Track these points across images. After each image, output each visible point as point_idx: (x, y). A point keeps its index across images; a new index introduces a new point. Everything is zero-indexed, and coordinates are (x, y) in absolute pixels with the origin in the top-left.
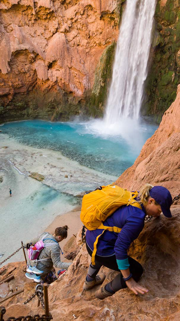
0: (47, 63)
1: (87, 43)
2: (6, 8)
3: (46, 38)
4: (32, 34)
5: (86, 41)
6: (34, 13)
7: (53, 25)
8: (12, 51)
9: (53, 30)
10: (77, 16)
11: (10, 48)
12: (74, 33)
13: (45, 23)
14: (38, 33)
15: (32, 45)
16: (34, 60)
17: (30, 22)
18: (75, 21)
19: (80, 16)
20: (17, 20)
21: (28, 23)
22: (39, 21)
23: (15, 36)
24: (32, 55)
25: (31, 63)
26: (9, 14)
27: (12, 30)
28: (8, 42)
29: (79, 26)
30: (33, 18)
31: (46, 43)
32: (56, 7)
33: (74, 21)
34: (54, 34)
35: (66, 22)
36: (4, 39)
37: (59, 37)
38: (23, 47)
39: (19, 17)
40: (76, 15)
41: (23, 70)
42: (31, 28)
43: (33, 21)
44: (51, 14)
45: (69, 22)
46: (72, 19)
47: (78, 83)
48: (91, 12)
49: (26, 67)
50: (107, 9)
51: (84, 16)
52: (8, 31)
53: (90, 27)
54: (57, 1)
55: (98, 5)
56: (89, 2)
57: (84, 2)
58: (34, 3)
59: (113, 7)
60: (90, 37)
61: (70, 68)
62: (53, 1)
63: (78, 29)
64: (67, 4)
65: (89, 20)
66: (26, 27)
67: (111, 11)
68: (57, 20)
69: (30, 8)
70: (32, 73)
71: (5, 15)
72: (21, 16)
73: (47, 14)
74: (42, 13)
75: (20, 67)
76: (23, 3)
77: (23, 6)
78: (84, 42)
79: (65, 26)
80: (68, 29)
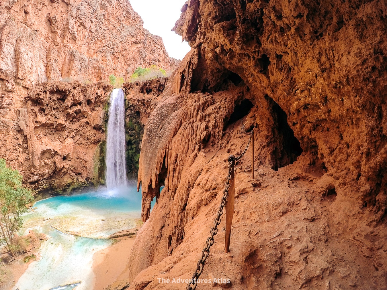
0: (62, 157)
2: (38, 126)
3: (61, 141)
4: (53, 139)
5: (86, 141)
6: (54, 128)
7: (65, 133)
8: (41, 151)
9: (65, 136)
11: (40, 149)
12: (78, 137)
13: (60, 133)
14: (57, 138)
15: (53, 146)
16: (54, 155)
19: (82, 128)
20: (44, 131)
21: (50, 133)
22: (57, 132)
23: (43, 141)
24: (53, 153)
25: (52, 157)
26: (39, 129)
27: (41, 138)
28: (39, 145)
29: (81, 133)
30: (54, 130)
31: (61, 144)
32: (68, 123)
33: (78, 130)
34: (66, 138)
35: (73, 131)
36: (36, 144)
37: (69, 140)
38: (48, 148)
40: (79, 127)
41: (47, 162)
42: (52, 136)
43: (53, 132)
44: (64, 128)
45: (75, 131)
46: (77, 129)
47: (83, 167)
48: (87, 125)
50: (98, 123)
51: (84, 127)
52: (39, 139)
53: (88, 133)
54: (68, 120)
55: (92, 121)
56: (87, 120)
57: (84, 120)
58: (55, 122)
59: (101, 122)
60: (88, 139)
61: (77, 158)
62: (66, 120)
63: (80, 135)
64: (74, 122)
65: (87, 130)
66: (49, 135)
67: (100, 124)
68: (68, 130)
69: (52, 124)
70: (52, 164)
71: (37, 129)
72: (46, 129)
73: (62, 127)
74: (59, 127)
75: (45, 161)
76: (48, 122)
77: (48, 124)
78: (84, 142)
79: (72, 134)
80: (74, 135)
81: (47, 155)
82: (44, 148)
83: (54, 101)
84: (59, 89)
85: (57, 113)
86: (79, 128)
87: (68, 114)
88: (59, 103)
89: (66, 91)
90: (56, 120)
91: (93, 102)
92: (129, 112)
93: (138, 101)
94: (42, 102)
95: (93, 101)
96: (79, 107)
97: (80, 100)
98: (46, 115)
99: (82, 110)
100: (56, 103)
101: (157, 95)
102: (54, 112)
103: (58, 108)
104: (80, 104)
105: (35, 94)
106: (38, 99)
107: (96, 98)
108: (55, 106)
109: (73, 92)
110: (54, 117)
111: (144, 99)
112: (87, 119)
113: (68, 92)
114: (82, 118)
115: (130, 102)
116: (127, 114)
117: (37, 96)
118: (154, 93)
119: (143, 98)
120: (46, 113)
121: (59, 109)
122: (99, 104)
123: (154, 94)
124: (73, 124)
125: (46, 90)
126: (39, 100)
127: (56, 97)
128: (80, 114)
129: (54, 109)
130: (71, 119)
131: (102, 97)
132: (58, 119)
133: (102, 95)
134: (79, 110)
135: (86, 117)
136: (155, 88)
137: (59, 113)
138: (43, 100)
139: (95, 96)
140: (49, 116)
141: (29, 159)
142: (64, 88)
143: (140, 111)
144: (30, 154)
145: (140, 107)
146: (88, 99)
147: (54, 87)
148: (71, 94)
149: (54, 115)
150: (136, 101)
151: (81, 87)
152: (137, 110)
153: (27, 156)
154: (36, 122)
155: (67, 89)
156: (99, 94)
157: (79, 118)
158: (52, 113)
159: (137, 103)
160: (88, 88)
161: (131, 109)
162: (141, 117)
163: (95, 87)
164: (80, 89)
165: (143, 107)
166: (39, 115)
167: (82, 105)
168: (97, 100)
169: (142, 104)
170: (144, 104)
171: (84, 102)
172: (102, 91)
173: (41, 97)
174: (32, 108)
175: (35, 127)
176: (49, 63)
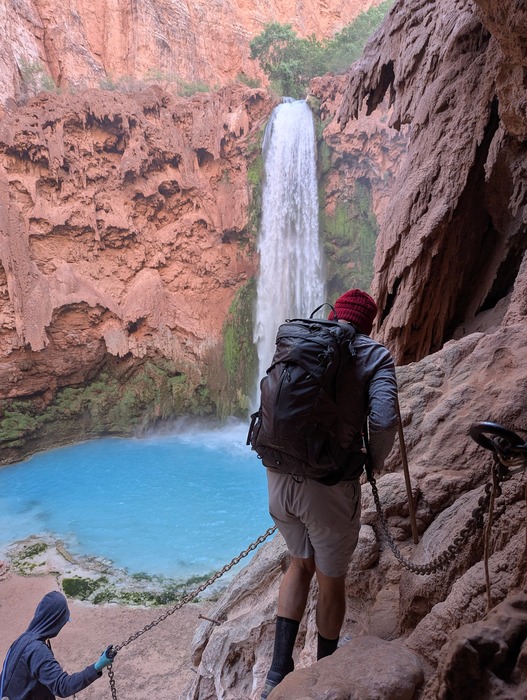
0: (125, 324)
1: (203, 283)
2: (42, 232)
3: (122, 280)
4: (95, 274)
5: (200, 280)
6: (97, 238)
7: (134, 256)
8: (55, 307)
9: (135, 265)
10: (180, 238)
11: (49, 301)
12: (176, 267)
13: (119, 254)
14: (108, 271)
15: (96, 294)
16: (100, 320)
17: (91, 254)
18: (177, 248)
19: (185, 240)
20: (64, 251)
21: (85, 255)
22: (109, 250)
23: (60, 279)
24: (97, 312)
25: (94, 325)
26: (47, 241)
27: (53, 270)
28: (45, 290)
29: (185, 256)
30: (96, 246)
31: (124, 287)
32: (140, 226)
33: (174, 247)
34: (137, 271)
35: (161, 250)
36: (38, 286)
37: (147, 277)
38: (77, 298)
39: (68, 247)
40: (177, 237)
41: (77, 340)
42: (94, 264)
43: (96, 252)
44: (129, 239)
45: (166, 250)
46: (171, 244)
48: (203, 232)
49: (84, 334)
50: (234, 224)
51: (195, 238)
52: (47, 271)
53: (205, 256)
54: (141, 216)
55: (216, 219)
56: (200, 215)
57: (191, 216)
58: (98, 221)
59: (243, 221)
60: (207, 274)
61: (172, 330)
62: (134, 217)
63: (183, 261)
64: (160, 221)
65: (203, 245)
66: (83, 262)
67: (241, 228)
68: (142, 247)
69: (87, 229)
70: (95, 345)
71: (40, 244)
72: (71, 244)
73: (124, 239)
74: (113, 237)
75: (70, 335)
76: (75, 222)
77: (75, 228)
78: (196, 281)
79: (158, 257)
80: (164, 261)
81: (75, 318)
82: (63, 298)
83: (87, 154)
84: (97, 115)
85: (101, 194)
86: (179, 242)
87: (139, 196)
88: (106, 161)
90: (102, 215)
91: (217, 156)
92: (334, 180)
93: (364, 137)
94: (43, 157)
95: (213, 153)
96: (170, 175)
97: (172, 150)
98: (66, 199)
99: (181, 184)
100: (95, 162)
102: (90, 192)
103: (101, 179)
104: (175, 162)
105: (13, 134)
106: (29, 149)
107: (223, 142)
108: (93, 173)
109: (145, 126)
110: (93, 207)
111: (383, 130)
112: (200, 211)
113: (126, 124)
114: (185, 207)
115: (337, 148)
116: (329, 191)
117: (22, 139)
119: (381, 125)
120: (63, 194)
121: (109, 181)
122: (237, 161)
124: (158, 227)
125: (52, 119)
126: (33, 151)
127: (90, 140)
128: (178, 196)
129: (90, 181)
130: (150, 212)
131: (243, 139)
132: (107, 212)
133: (242, 132)
134: (174, 182)
135: (198, 207)
137: (109, 193)
138: (45, 153)
139: (222, 134)
140: (76, 205)
141: (15, 329)
142: (113, 112)
143: (371, 176)
144: (17, 316)
145: (371, 162)
146: (200, 146)
147: (79, 108)
148: (138, 131)
149: (93, 199)
150: (355, 140)
151: (171, 107)
152: (360, 174)
153: (8, 320)
154: (33, 220)
155: (123, 115)
156: (232, 129)
157: (176, 211)
158: (83, 194)
159: (359, 146)
160: (195, 111)
161: (342, 173)
162: (376, 196)
163: (217, 103)
164: (168, 115)
165: (380, 160)
166: (38, 200)
167: (180, 166)
168: (228, 149)
169: (375, 150)
170: (385, 150)
171: (188, 157)
172: (240, 116)
173: (36, 141)
174: (12, 177)
175: (31, 236)
176: (51, 26)
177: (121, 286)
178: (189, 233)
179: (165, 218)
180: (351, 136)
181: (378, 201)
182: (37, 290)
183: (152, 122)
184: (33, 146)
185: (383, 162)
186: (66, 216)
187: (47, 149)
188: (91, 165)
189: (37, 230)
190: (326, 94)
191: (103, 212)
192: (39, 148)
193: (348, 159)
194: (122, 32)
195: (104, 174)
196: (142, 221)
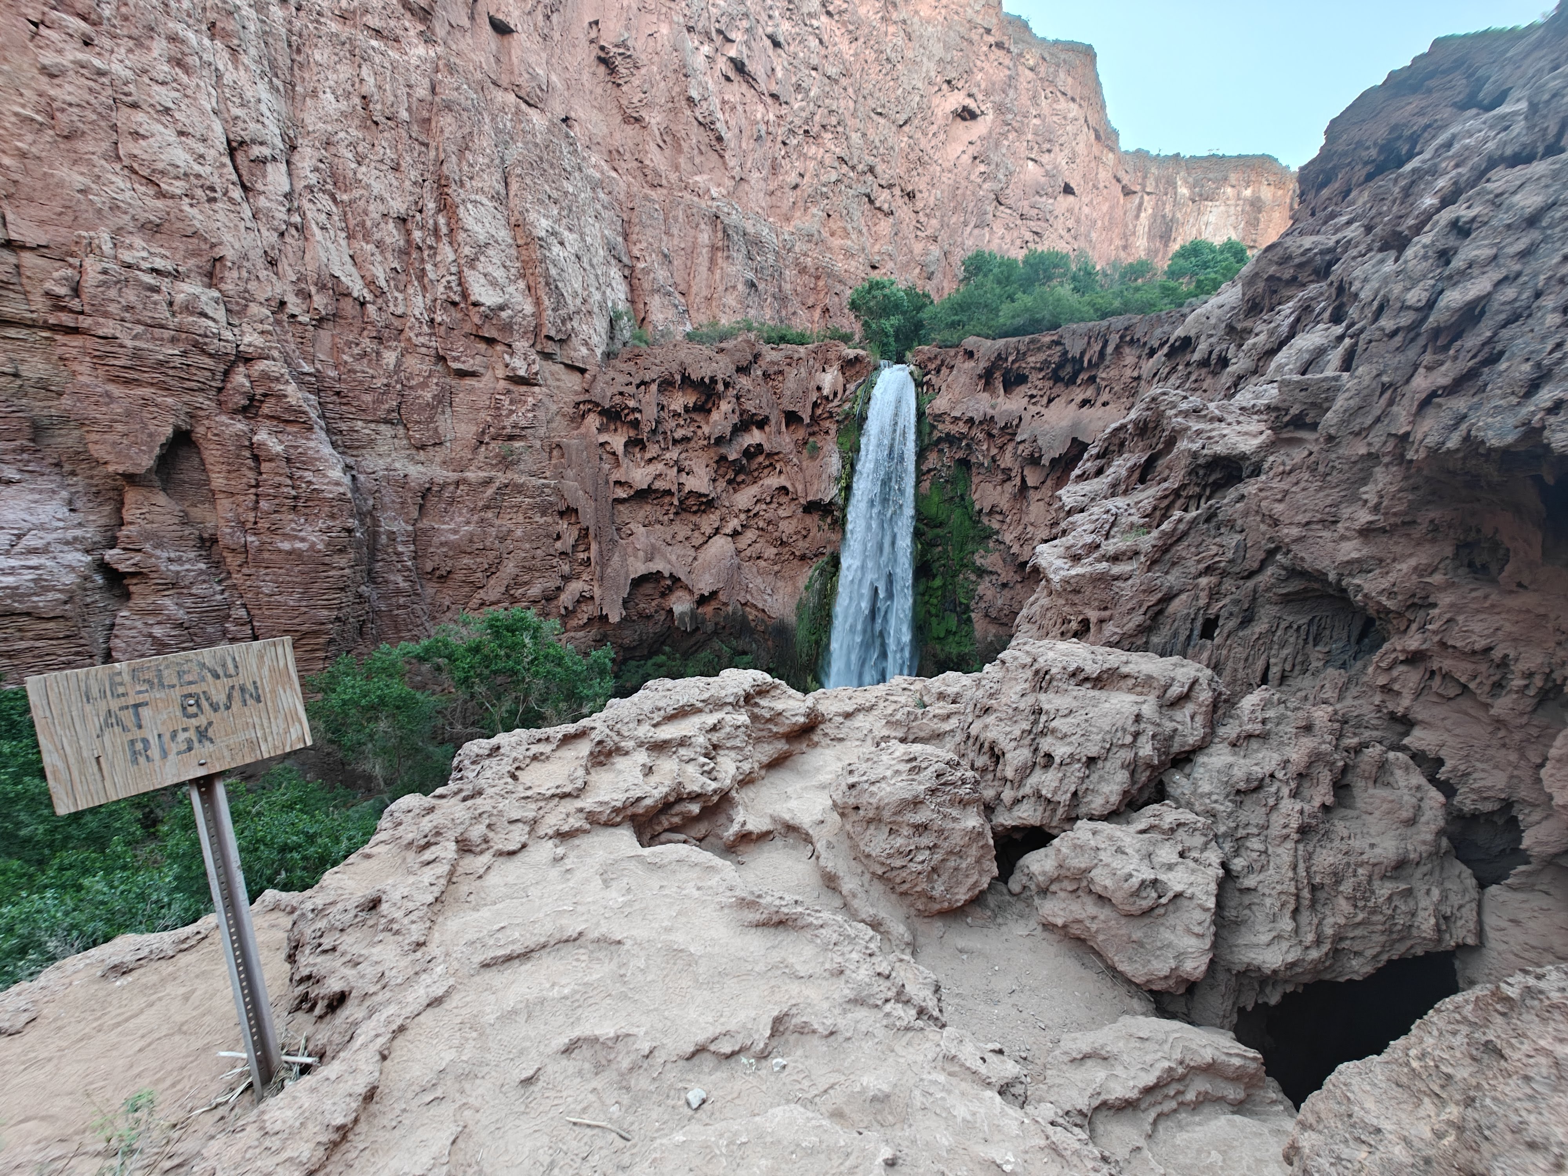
0: (696, 596)
1: (777, 554)
2: (624, 496)
3: (694, 547)
4: (669, 540)
5: (774, 551)
6: (676, 502)
7: (709, 522)
8: (632, 577)
9: (709, 531)
10: (758, 505)
11: (627, 571)
12: (750, 535)
13: (694, 519)
14: (680, 537)
15: (670, 562)
16: (670, 590)
17: (666, 518)
18: (755, 515)
19: (764, 507)
20: (641, 514)
21: (661, 519)
22: (684, 515)
23: (637, 546)
24: (669, 582)
25: (663, 595)
26: (628, 506)
27: (631, 535)
28: (624, 558)
29: (761, 524)
30: (673, 510)
31: (694, 555)
32: (719, 490)
33: (751, 514)
34: (710, 538)
35: (737, 517)
36: (617, 554)
37: (720, 545)
38: (654, 567)
39: (647, 510)
40: (755, 503)
41: (647, 611)
42: (668, 529)
43: (672, 516)
44: (706, 504)
45: (743, 516)
46: (749, 511)
48: (784, 499)
49: (653, 605)
50: (820, 496)
51: (774, 506)
52: (625, 536)
53: (783, 525)
54: (721, 480)
55: (800, 488)
56: (782, 481)
57: (773, 481)
58: (678, 484)
59: (831, 493)
60: (783, 543)
61: (741, 606)
62: (714, 480)
63: (758, 529)
64: (739, 484)
65: (782, 513)
66: (658, 527)
67: (827, 500)
68: (718, 513)
69: (669, 493)
70: (662, 616)
71: (621, 508)
72: (648, 508)
73: (702, 503)
74: (691, 501)
75: (642, 605)
76: (658, 485)
77: (657, 491)
78: (771, 552)
79: (734, 524)
80: (739, 529)
81: (648, 588)
82: (639, 568)
83: (676, 415)
84: (693, 377)
85: (683, 455)
86: (757, 509)
87: (723, 459)
88: (693, 421)
89: (713, 380)
90: (683, 478)
91: (807, 420)
92: (932, 459)
93: (971, 421)
94: (635, 419)
95: (804, 415)
96: (755, 437)
97: (761, 412)
98: (650, 461)
99: (767, 447)
100: (682, 422)
101: (1045, 400)
102: (673, 454)
103: (686, 439)
104: (762, 424)
105: (609, 394)
106: (622, 410)
107: (815, 405)
108: (679, 434)
109: (737, 387)
110: (675, 469)
111: (992, 417)
112: (783, 477)
113: (720, 387)
114: (766, 471)
115: (940, 427)
116: (924, 468)
117: (618, 399)
118: (1035, 392)
119: (991, 412)
120: (648, 456)
121: (693, 442)
122: (827, 424)
123: (1032, 396)
124: (735, 491)
125: (647, 379)
126: (626, 412)
127: (679, 401)
128: (761, 459)
129: (675, 442)
130: (731, 475)
131: (836, 402)
132: (688, 474)
133: (835, 394)
134: (760, 445)
135: (780, 472)
136: (1041, 370)
137: (691, 454)
138: (638, 415)
139: (814, 396)
140: (659, 467)
141: (592, 598)
142: (709, 374)
143: (973, 460)
144: (596, 584)
145: (975, 447)
146: (791, 408)
147: (675, 367)
148: (731, 392)
149: (676, 462)
150: (961, 424)
151: (762, 363)
152: (960, 455)
153: (587, 588)
154: (618, 483)
155: (720, 377)
156: (825, 392)
157: (756, 474)
158: (668, 456)
159: (965, 430)
160: (787, 369)
161: (941, 451)
162: (976, 480)
163: (811, 362)
164: (759, 373)
165: (985, 447)
166: (625, 462)
167: (767, 428)
168: (819, 412)
169: (981, 436)
170: (990, 436)
171: (775, 417)
172: (835, 379)
173: (632, 404)
174: (602, 438)
175: (615, 500)
176: (641, 265)
177: (692, 553)
178: (768, 500)
179: (743, 481)
180: (956, 419)
181: (978, 485)
182: (616, 558)
183: (744, 381)
184: (627, 407)
185: (988, 450)
186: (649, 479)
187: (640, 411)
188: (678, 425)
189: (622, 494)
190: (932, 366)
191: (684, 474)
192: (634, 410)
193: (951, 439)
194: (709, 269)
195: (690, 435)
196: (722, 484)
